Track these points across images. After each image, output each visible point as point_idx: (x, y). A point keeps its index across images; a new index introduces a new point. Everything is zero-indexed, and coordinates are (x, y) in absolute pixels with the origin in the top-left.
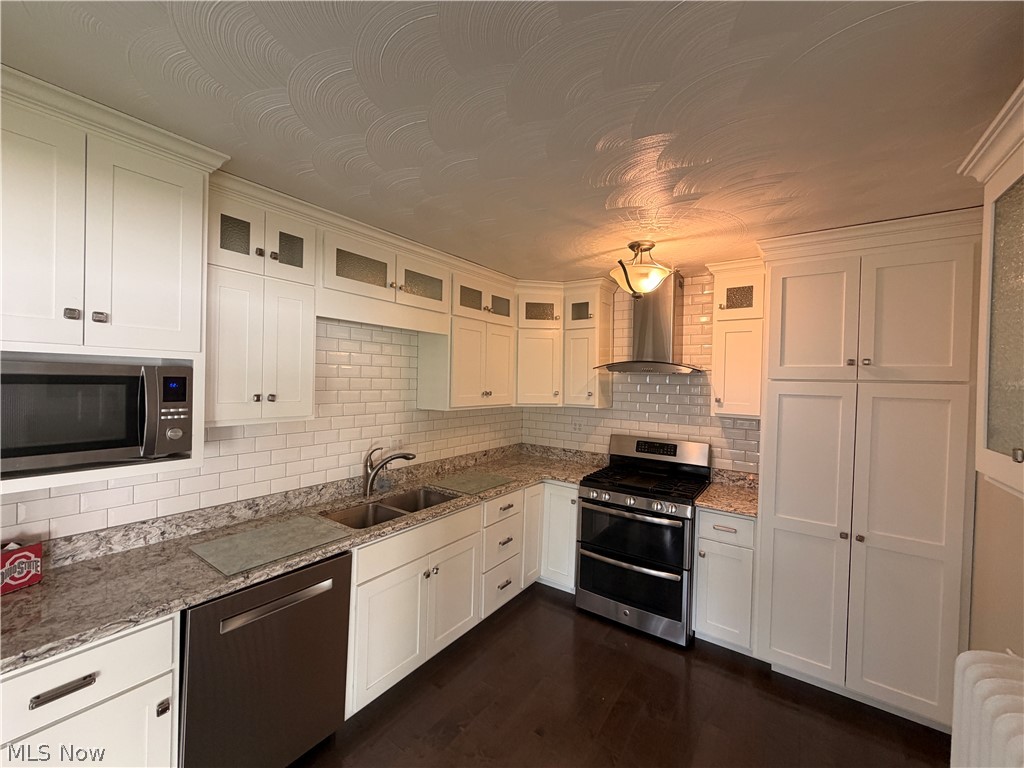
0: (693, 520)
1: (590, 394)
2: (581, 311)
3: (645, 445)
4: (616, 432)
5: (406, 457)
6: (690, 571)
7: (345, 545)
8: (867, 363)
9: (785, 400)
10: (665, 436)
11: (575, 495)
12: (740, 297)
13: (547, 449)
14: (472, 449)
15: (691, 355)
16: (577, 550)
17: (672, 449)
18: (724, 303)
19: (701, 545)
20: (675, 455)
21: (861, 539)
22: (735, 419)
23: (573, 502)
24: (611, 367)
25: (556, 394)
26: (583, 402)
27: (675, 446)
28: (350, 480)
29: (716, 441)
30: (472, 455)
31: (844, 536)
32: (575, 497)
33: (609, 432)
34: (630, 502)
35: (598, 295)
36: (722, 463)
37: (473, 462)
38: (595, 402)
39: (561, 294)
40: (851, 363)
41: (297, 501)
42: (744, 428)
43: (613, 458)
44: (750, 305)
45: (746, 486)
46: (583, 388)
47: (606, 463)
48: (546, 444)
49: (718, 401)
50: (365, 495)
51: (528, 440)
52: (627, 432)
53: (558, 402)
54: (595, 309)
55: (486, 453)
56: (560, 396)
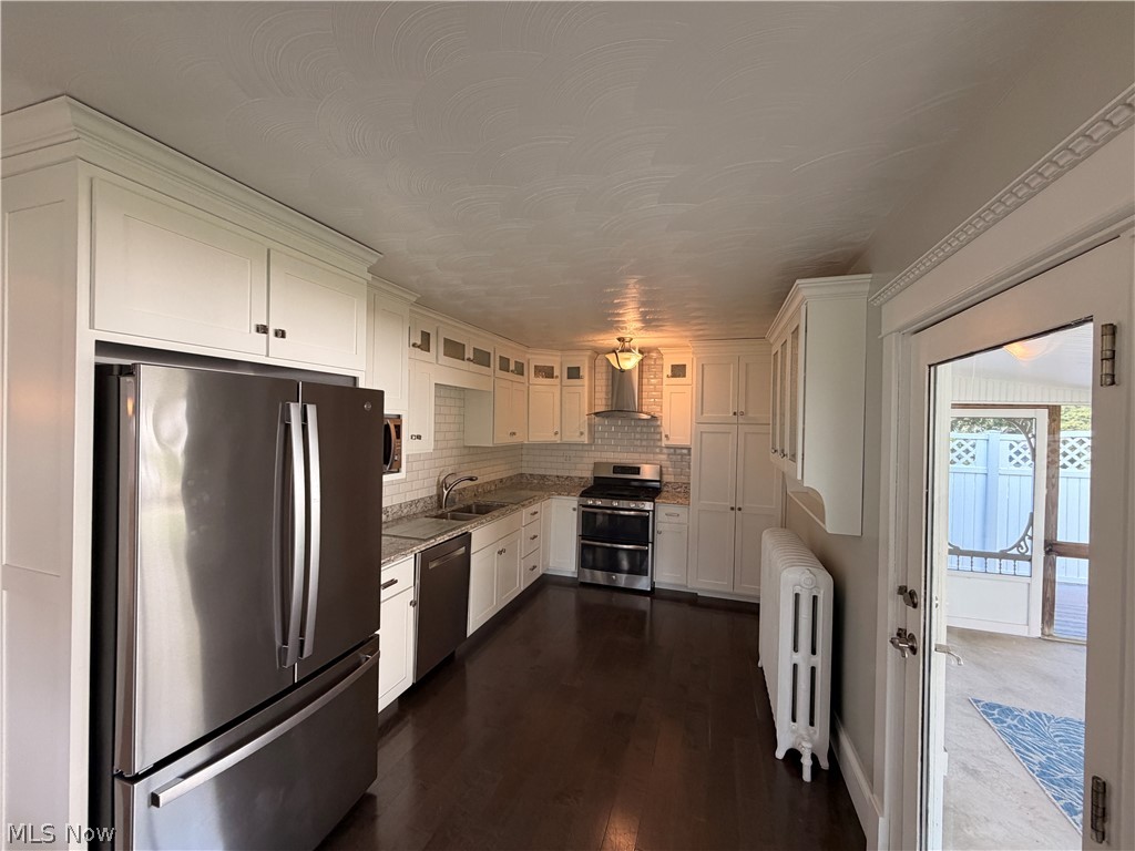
0: (654, 511)
1: (582, 434)
2: (574, 373)
3: (618, 469)
4: (597, 460)
5: (471, 479)
6: (653, 543)
7: (464, 529)
8: (742, 413)
9: (704, 435)
10: (631, 461)
11: (575, 505)
12: (678, 371)
13: (543, 477)
14: (493, 477)
15: (649, 405)
16: (578, 542)
17: (637, 470)
18: (670, 374)
19: (659, 527)
20: (639, 474)
21: (740, 509)
22: (675, 448)
23: (574, 509)
24: (596, 414)
25: (556, 434)
26: (576, 439)
27: (639, 468)
28: (431, 497)
29: (664, 463)
30: (494, 482)
31: (732, 509)
32: (576, 506)
33: (592, 461)
34: (615, 504)
35: (587, 362)
36: (667, 478)
37: (493, 487)
38: (585, 439)
39: (558, 359)
40: (735, 414)
41: (405, 511)
42: (680, 454)
43: (596, 479)
44: (684, 376)
45: (683, 491)
46: (576, 429)
47: (591, 483)
48: (542, 472)
49: (666, 436)
50: (441, 507)
51: (527, 471)
52: (604, 460)
53: (557, 439)
54: (585, 372)
55: (501, 481)
56: (559, 435)
